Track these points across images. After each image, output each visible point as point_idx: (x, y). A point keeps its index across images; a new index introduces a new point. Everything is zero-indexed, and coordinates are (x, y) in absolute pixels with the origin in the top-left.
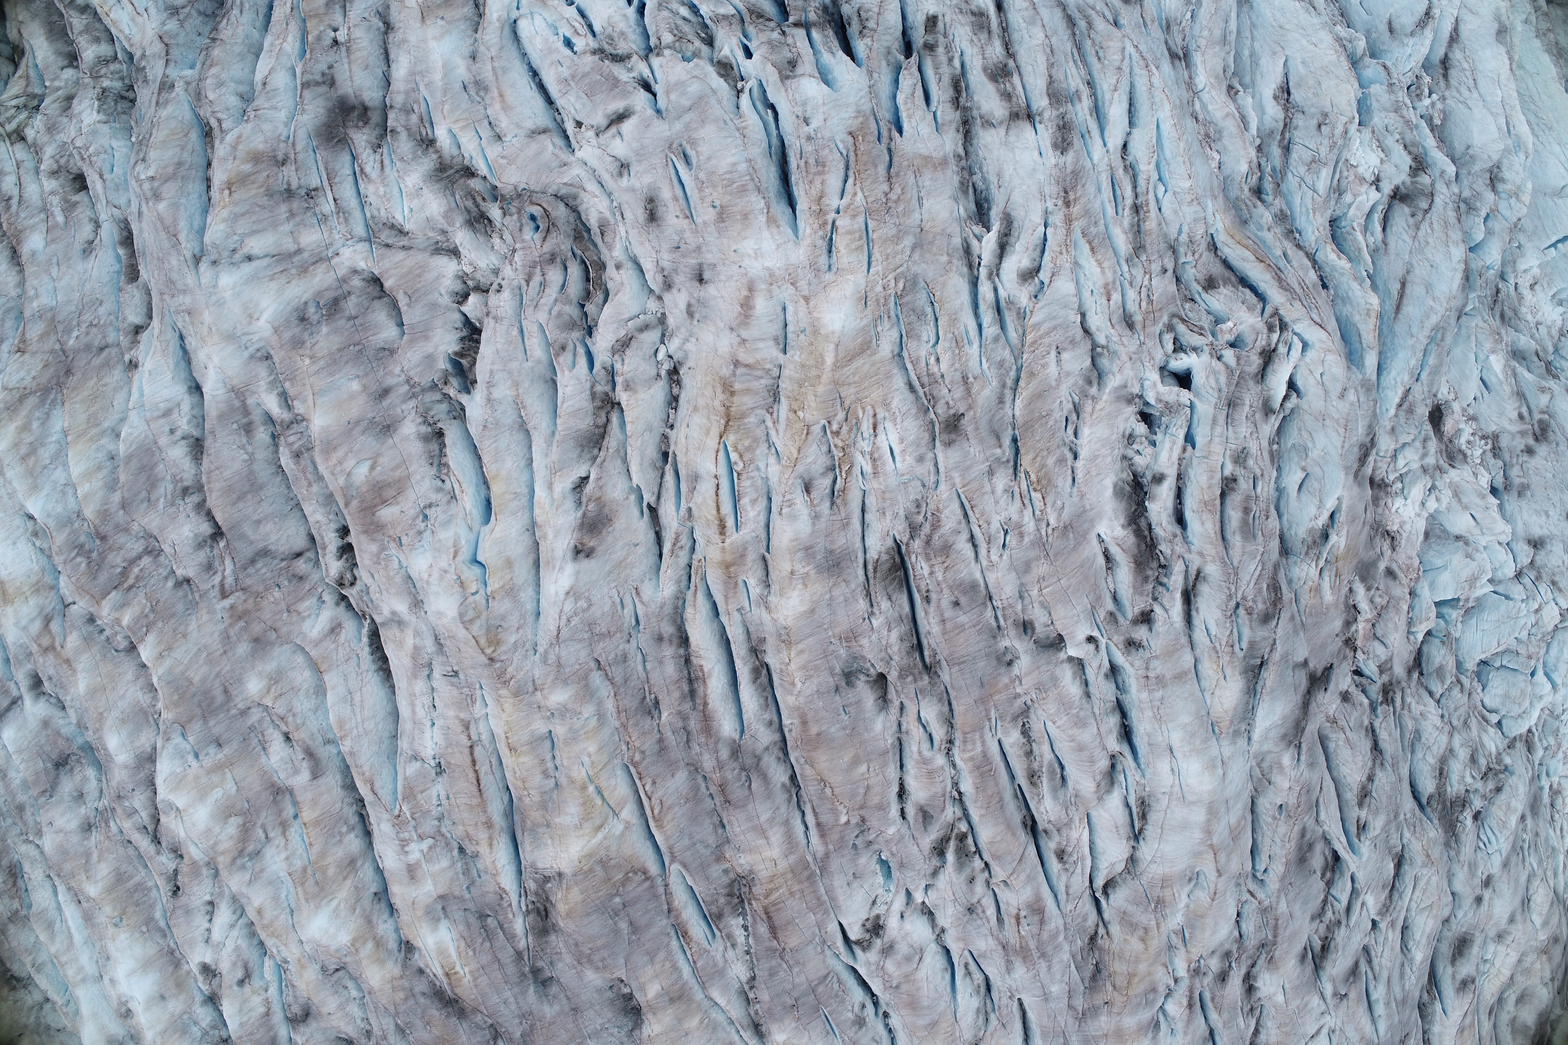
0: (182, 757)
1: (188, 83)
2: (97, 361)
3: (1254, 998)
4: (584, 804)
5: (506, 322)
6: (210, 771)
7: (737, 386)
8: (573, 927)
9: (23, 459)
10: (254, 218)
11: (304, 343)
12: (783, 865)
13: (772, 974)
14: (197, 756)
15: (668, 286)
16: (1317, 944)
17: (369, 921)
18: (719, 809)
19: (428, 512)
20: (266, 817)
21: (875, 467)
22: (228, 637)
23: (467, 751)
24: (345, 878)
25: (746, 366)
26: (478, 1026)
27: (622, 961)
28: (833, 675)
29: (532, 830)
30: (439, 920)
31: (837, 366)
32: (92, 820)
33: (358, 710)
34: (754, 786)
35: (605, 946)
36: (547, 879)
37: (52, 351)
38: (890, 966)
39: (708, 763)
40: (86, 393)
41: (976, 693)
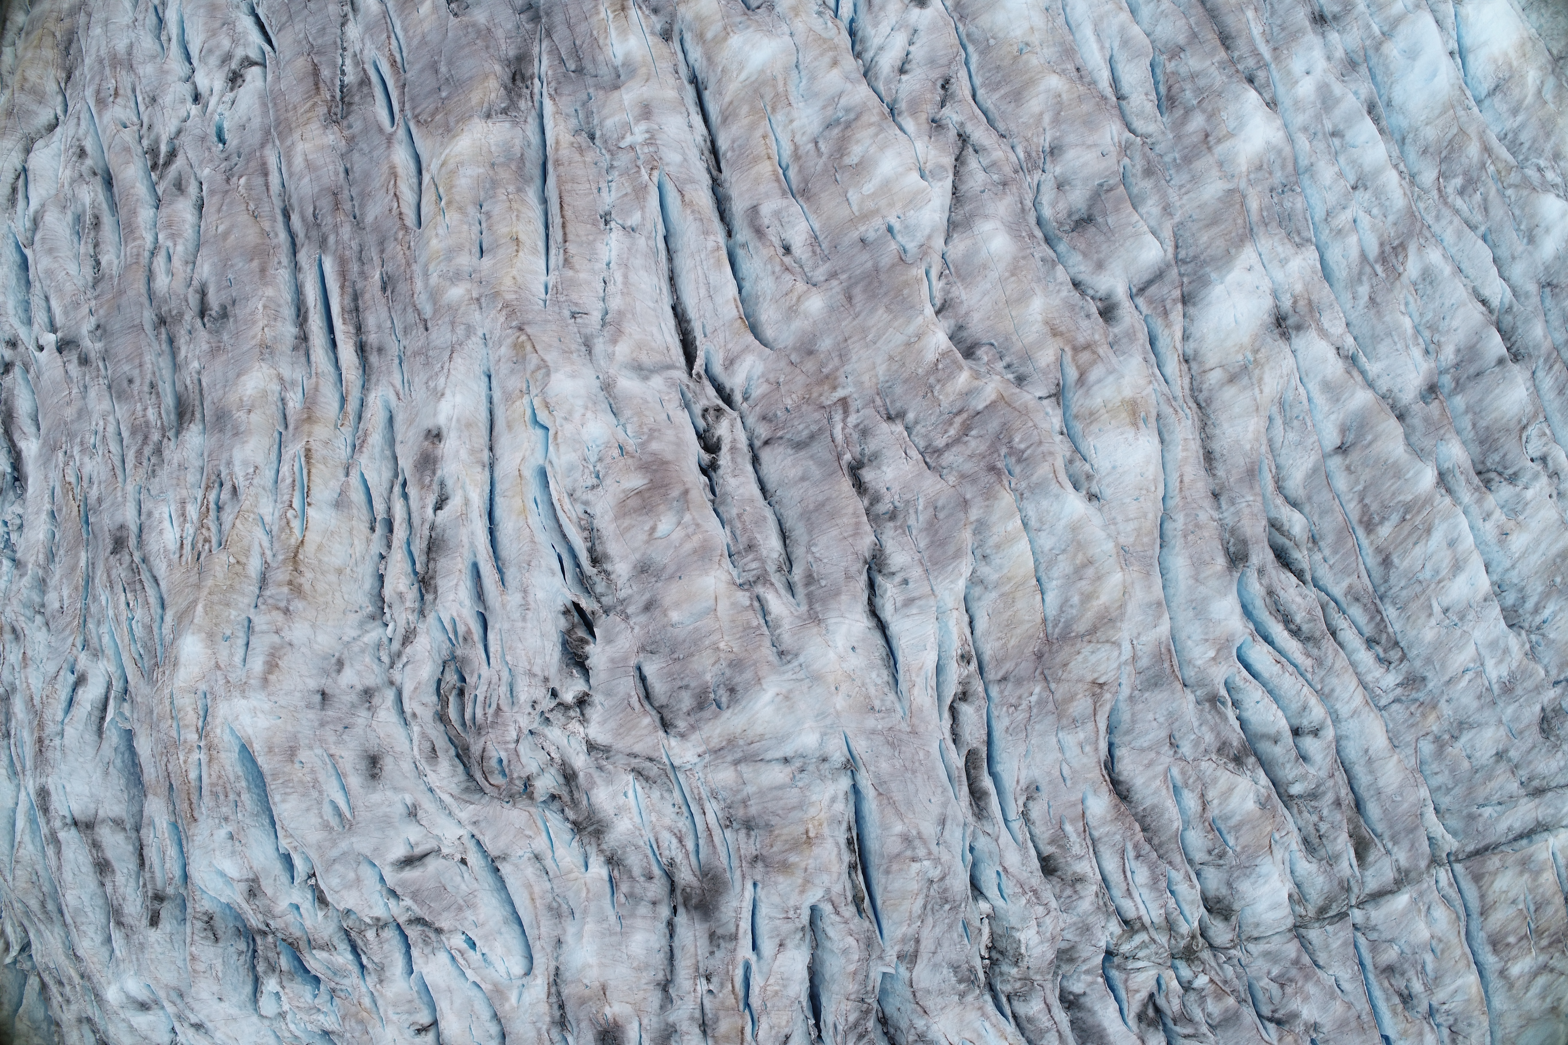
0: (906, 227)
1: (881, 958)
2: (1008, 666)
4: (452, 187)
5: (521, 670)
6: (876, 212)
7: (285, 589)
8: (486, 65)
9: (1091, 562)
10: (782, 802)
11: (730, 665)
12: (296, 136)
13: (323, 31)
14: (890, 229)
15: (368, 694)
17: (709, 59)
18: (346, 187)
19: (595, 481)
20: (816, 165)
21: (183, 509)
22: (841, 356)
23: (570, 237)
24: (731, 103)
25: (278, 609)
28: (235, 316)
29: (511, 160)
30: (623, 65)
31: (195, 602)
32: (1048, 159)
33: (701, 279)
34: (311, 210)
35: (462, 47)
36: (505, 111)
37: (1059, 681)
38: (226, 43)
39: (346, 231)
40: (1019, 631)
41: (124, 300)
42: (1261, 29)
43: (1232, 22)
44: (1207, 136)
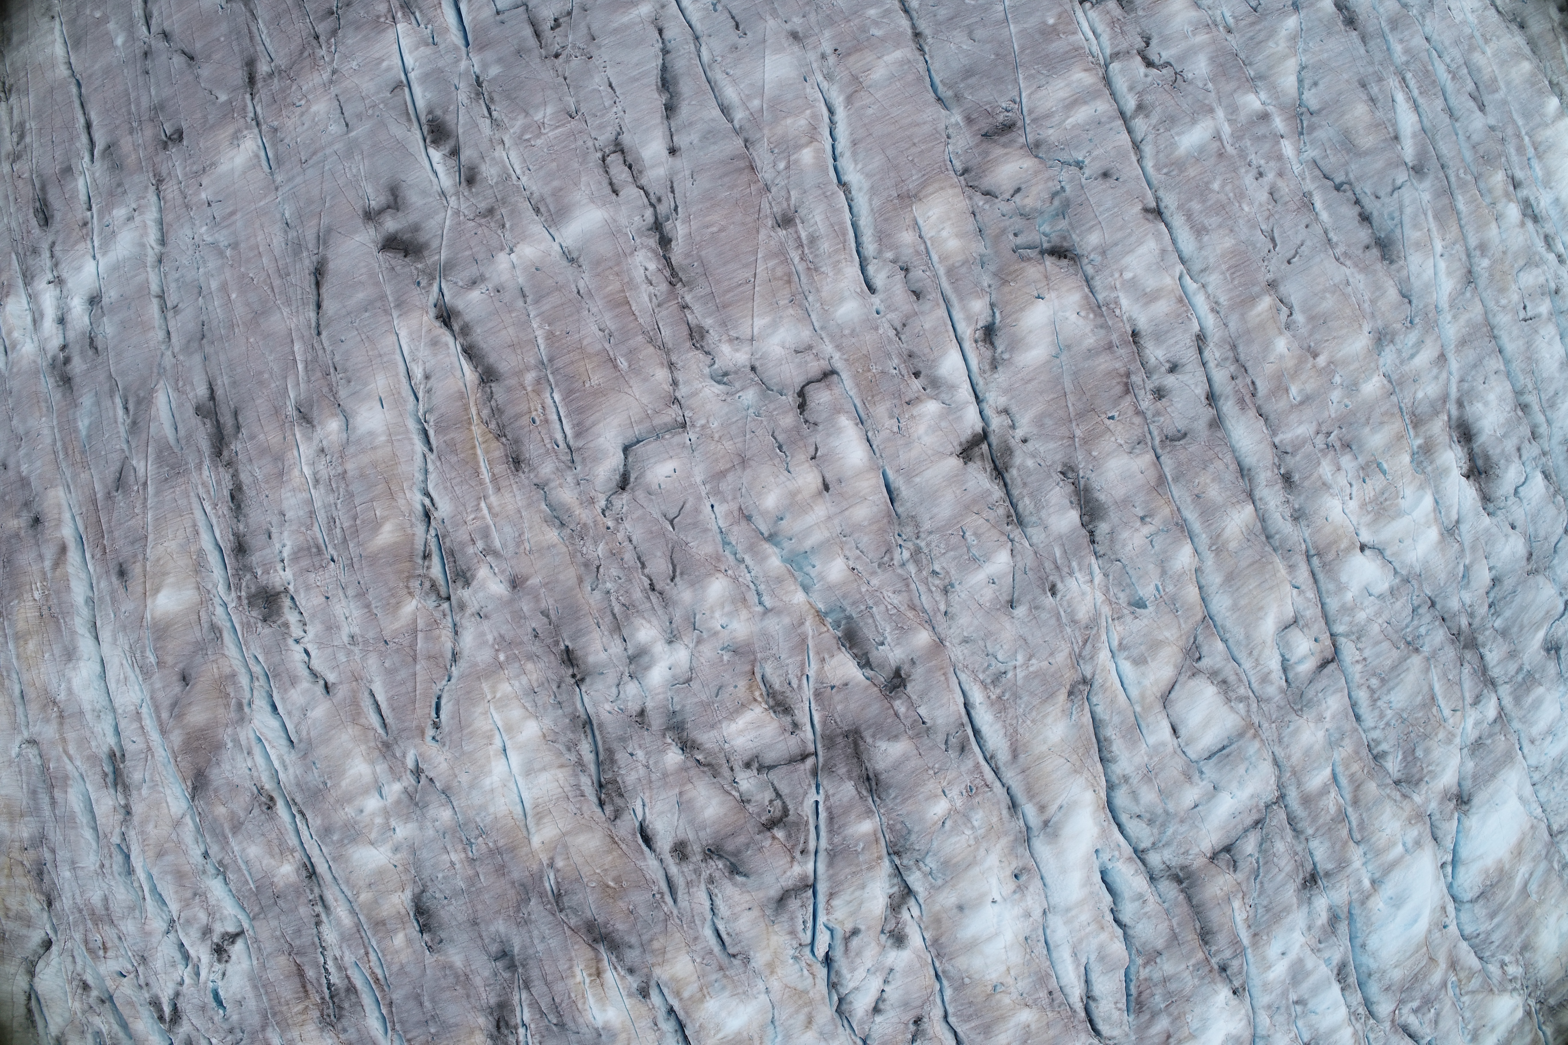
42: (1245, 916)
43: (1215, 917)
44: (1169, 1037)
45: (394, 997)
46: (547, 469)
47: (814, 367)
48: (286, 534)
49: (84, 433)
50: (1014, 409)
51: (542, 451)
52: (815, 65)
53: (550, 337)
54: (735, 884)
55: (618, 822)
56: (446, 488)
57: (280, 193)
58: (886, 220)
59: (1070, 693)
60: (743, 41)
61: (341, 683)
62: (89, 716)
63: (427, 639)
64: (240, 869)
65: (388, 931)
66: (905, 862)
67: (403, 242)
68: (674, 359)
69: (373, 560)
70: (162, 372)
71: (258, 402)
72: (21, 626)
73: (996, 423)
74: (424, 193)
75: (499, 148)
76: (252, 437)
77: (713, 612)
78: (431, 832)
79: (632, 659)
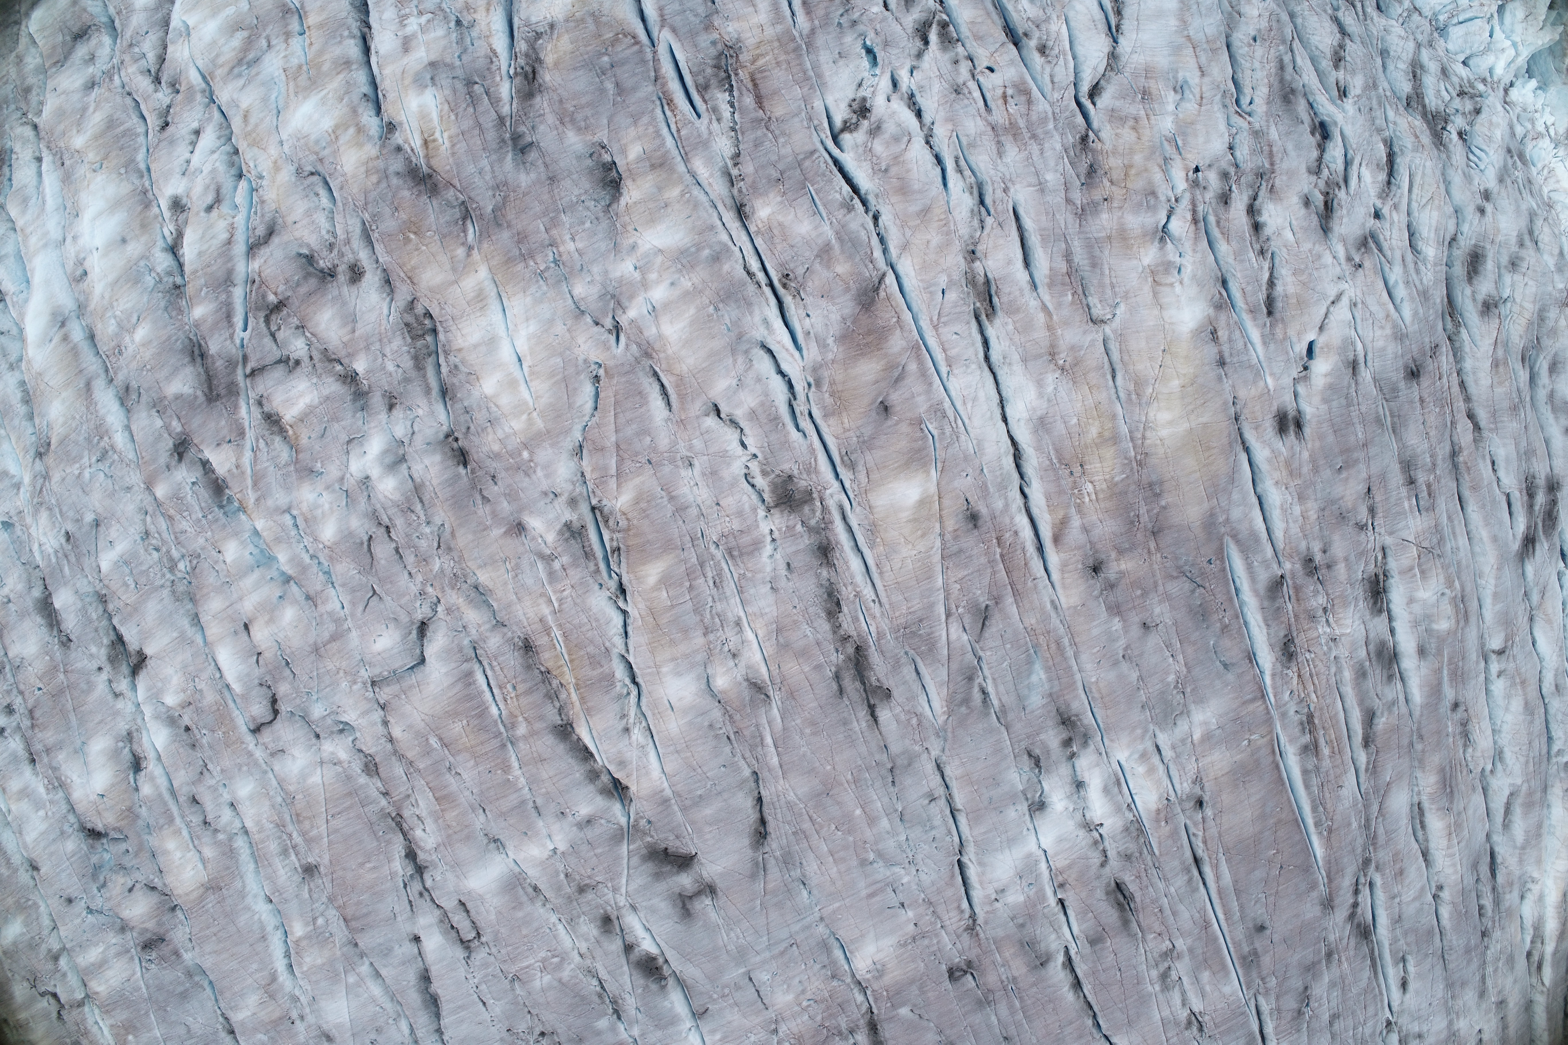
3: (1263, 238)
16: (1319, 199)
26: (449, 205)
27: (605, 121)
45: (651, 88)
46: (494, 642)
47: (266, 736)
48: (769, 569)
49: (1038, 667)
50: (110, 697)
51: (501, 659)
52: (307, 1010)
53: (506, 768)
54: (308, 245)
55: (410, 299)
56: (597, 620)
57: (817, 915)
58: (228, 868)
59: (49, 444)
60: (373, 1036)
61: (698, 417)
62: (1016, 357)
63: (606, 468)
64: (825, 205)
65: (649, 159)
66: (171, 279)
67: (670, 863)
68: (389, 746)
69: (668, 546)
70: (941, 733)
71: (815, 704)
72: (1109, 453)
73: (123, 685)
74: (653, 910)
75: (583, 950)
76: (818, 667)
77: (331, 509)
78: (596, 269)
79: (403, 459)
